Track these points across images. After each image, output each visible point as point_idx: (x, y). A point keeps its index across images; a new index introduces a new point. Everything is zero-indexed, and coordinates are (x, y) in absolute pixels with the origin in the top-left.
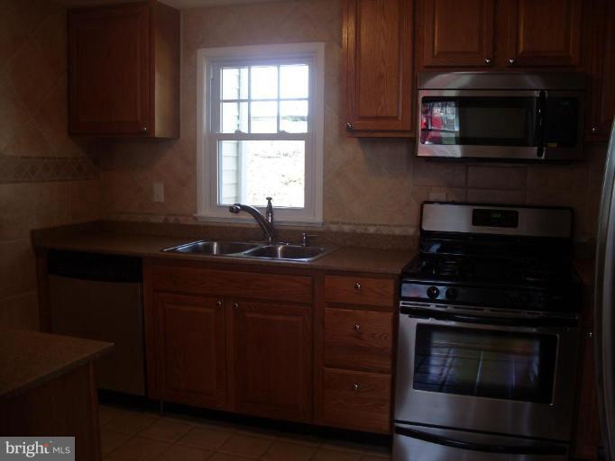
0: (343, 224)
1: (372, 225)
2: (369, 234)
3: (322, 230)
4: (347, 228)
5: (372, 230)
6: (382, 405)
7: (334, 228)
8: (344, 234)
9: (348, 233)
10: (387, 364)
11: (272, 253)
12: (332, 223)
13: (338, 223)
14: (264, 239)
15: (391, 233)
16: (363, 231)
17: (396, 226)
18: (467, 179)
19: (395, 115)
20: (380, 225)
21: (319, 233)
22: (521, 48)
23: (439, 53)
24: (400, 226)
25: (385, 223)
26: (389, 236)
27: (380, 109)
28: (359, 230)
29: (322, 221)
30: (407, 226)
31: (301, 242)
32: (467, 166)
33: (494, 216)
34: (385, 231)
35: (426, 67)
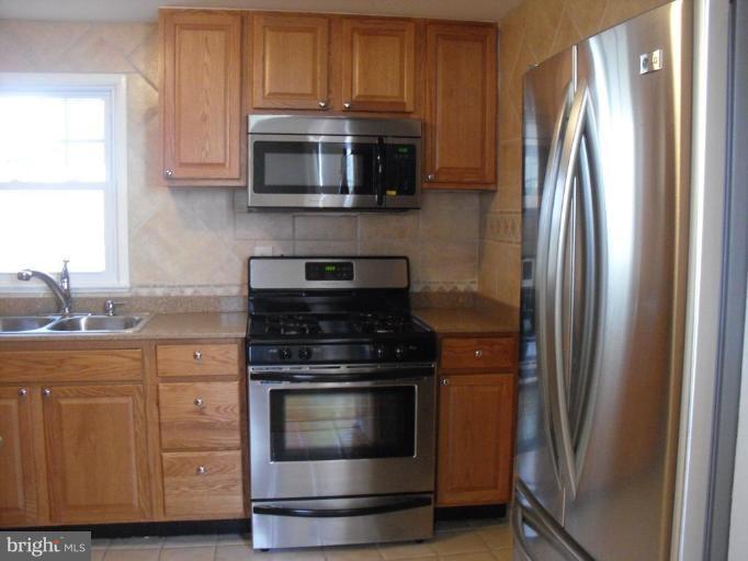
0: (155, 286)
1: (189, 286)
2: (187, 297)
3: (128, 295)
4: (159, 292)
5: (189, 292)
6: (233, 486)
7: (144, 292)
8: (156, 299)
9: (161, 298)
10: (236, 439)
11: (74, 325)
12: (142, 286)
13: (148, 286)
14: (59, 310)
15: (211, 294)
16: (179, 294)
17: (216, 286)
18: (294, 230)
19: (221, 161)
20: (199, 286)
21: (126, 299)
22: (357, 92)
23: (270, 94)
24: (220, 286)
25: (204, 283)
26: (209, 298)
27: (204, 154)
28: (175, 293)
29: (128, 285)
30: (229, 285)
31: (106, 311)
32: (294, 217)
33: (328, 268)
34: (204, 292)
35: (256, 109)
